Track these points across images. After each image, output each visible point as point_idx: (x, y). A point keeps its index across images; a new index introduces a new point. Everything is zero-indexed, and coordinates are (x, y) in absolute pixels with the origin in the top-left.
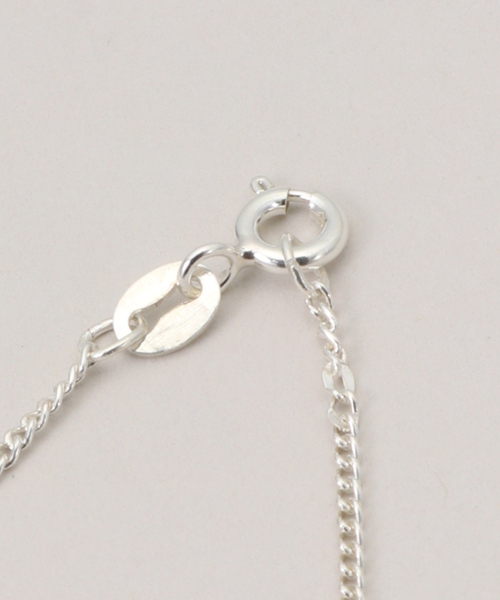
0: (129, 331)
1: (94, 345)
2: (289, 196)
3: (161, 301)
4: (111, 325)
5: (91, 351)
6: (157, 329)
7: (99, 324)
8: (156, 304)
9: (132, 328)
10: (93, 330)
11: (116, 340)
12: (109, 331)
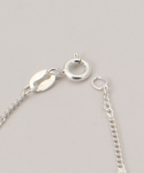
0: (34, 87)
1: (25, 91)
2: (80, 60)
3: (41, 79)
4: (29, 86)
5: (25, 92)
6: (40, 85)
7: (26, 86)
8: (40, 80)
9: (34, 86)
10: (25, 88)
11: (31, 89)
12: (29, 87)
